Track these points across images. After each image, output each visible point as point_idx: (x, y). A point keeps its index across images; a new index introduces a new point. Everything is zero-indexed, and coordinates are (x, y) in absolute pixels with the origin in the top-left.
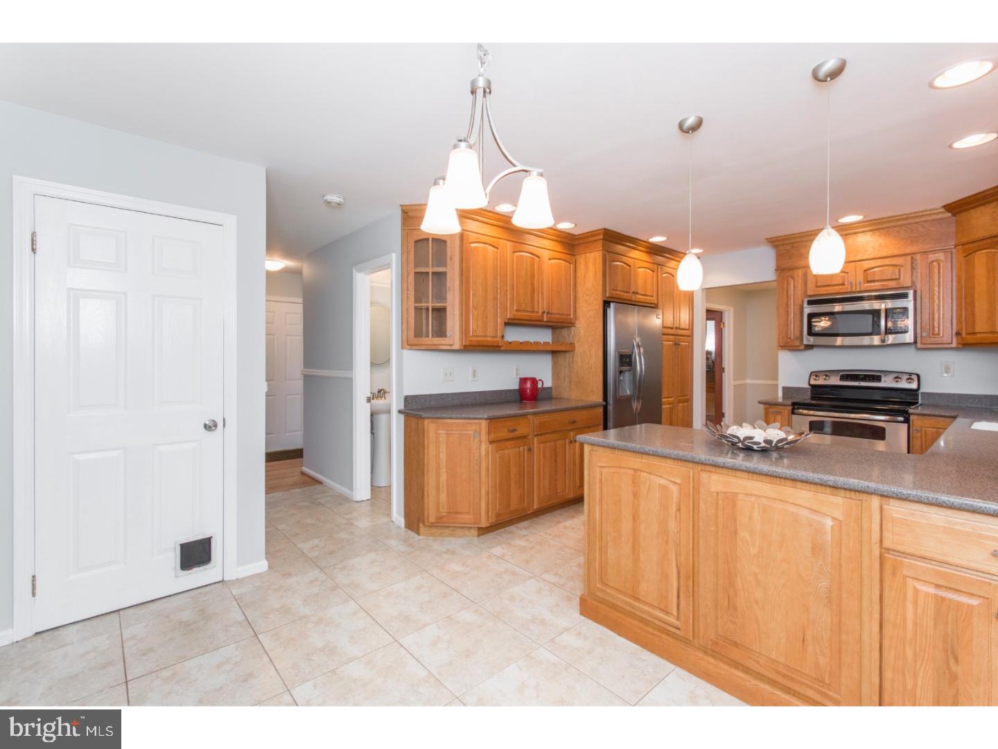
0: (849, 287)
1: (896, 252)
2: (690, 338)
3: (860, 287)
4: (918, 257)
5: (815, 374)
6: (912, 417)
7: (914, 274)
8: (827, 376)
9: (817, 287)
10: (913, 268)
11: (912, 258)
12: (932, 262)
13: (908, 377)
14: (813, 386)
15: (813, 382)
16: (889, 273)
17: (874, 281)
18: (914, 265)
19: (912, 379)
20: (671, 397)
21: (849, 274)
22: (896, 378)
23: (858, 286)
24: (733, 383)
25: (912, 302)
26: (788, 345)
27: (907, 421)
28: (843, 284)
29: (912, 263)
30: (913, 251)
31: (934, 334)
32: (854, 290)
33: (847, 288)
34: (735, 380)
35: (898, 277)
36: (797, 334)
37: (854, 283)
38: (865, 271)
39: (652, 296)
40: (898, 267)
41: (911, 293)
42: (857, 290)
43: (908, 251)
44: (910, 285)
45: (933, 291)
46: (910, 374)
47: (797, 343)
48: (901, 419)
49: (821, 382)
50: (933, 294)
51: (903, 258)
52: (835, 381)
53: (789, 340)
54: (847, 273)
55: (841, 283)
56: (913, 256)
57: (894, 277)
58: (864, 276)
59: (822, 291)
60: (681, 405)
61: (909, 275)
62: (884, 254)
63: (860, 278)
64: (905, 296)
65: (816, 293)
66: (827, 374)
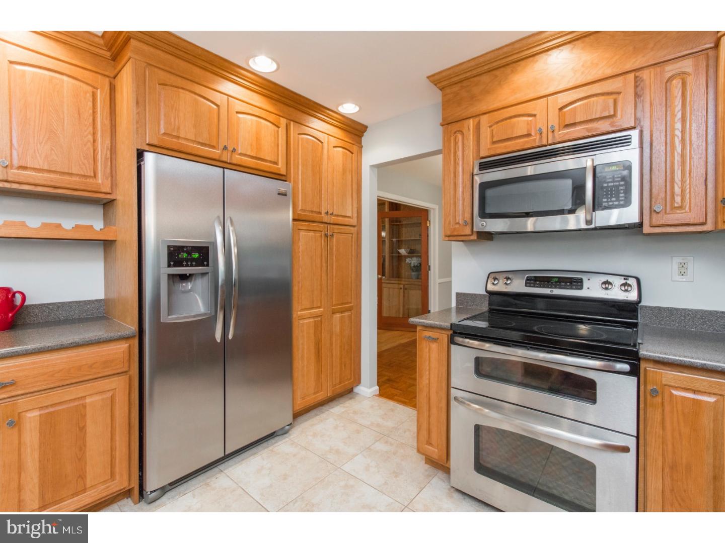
0: (538, 137)
1: (609, 72)
2: (355, 229)
3: (554, 137)
4: (645, 75)
5: (494, 276)
6: (643, 365)
7: (640, 106)
8: (508, 279)
9: (494, 143)
10: (637, 95)
11: (636, 77)
12: (670, 79)
13: (624, 282)
14: (491, 294)
15: (491, 287)
16: (599, 107)
17: (574, 124)
18: (639, 89)
19: (629, 285)
20: (319, 307)
21: (538, 116)
22: (605, 283)
23: (550, 135)
24: (438, 281)
25: (637, 151)
26: (456, 233)
27: (634, 372)
28: (529, 135)
29: (636, 87)
30: (637, 65)
31: (673, 208)
32: (545, 142)
33: (535, 140)
34: (440, 277)
35: (612, 113)
36: (468, 216)
37: (544, 130)
38: (561, 109)
39: (276, 163)
40: (614, 96)
41: (635, 134)
42: (550, 142)
43: (628, 66)
44: (632, 124)
45: (673, 129)
46: (626, 277)
47: (467, 231)
48: (626, 367)
49: (500, 287)
50: (673, 136)
51: (621, 78)
52: (518, 286)
53: (457, 226)
54: (534, 115)
55: (526, 133)
56: (637, 74)
57: (606, 114)
58: (559, 116)
59: (501, 148)
60: (338, 315)
61: (630, 110)
62: (590, 78)
63: (554, 120)
64: (625, 141)
65: (493, 153)
66: (508, 275)
